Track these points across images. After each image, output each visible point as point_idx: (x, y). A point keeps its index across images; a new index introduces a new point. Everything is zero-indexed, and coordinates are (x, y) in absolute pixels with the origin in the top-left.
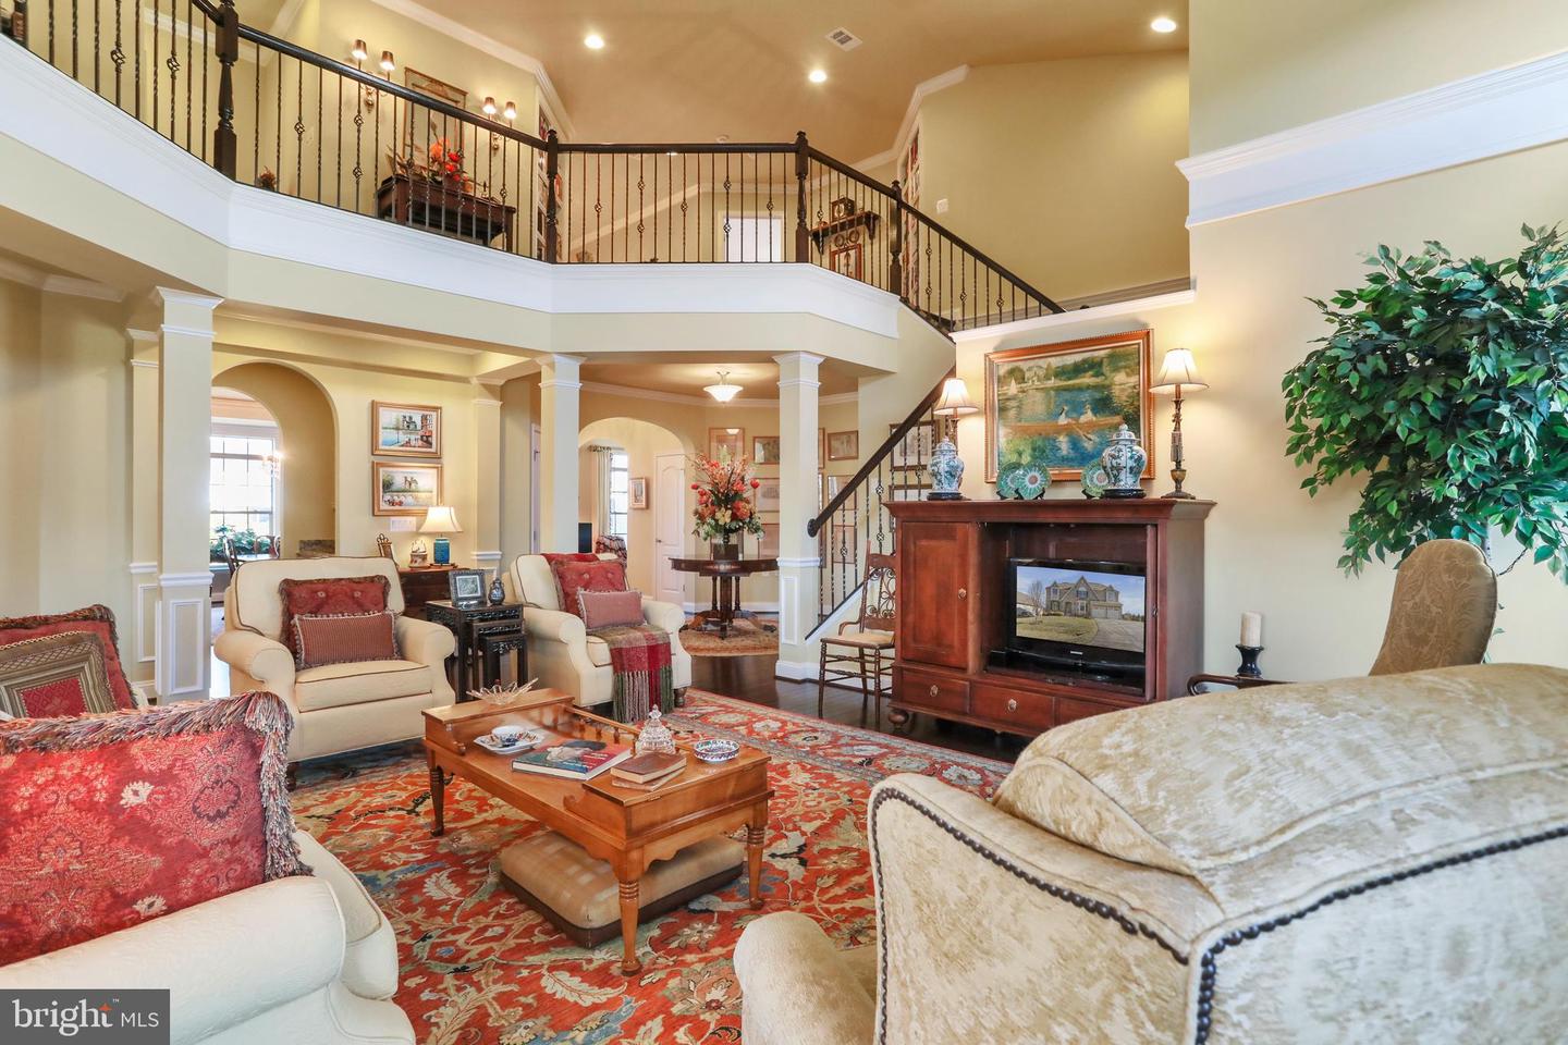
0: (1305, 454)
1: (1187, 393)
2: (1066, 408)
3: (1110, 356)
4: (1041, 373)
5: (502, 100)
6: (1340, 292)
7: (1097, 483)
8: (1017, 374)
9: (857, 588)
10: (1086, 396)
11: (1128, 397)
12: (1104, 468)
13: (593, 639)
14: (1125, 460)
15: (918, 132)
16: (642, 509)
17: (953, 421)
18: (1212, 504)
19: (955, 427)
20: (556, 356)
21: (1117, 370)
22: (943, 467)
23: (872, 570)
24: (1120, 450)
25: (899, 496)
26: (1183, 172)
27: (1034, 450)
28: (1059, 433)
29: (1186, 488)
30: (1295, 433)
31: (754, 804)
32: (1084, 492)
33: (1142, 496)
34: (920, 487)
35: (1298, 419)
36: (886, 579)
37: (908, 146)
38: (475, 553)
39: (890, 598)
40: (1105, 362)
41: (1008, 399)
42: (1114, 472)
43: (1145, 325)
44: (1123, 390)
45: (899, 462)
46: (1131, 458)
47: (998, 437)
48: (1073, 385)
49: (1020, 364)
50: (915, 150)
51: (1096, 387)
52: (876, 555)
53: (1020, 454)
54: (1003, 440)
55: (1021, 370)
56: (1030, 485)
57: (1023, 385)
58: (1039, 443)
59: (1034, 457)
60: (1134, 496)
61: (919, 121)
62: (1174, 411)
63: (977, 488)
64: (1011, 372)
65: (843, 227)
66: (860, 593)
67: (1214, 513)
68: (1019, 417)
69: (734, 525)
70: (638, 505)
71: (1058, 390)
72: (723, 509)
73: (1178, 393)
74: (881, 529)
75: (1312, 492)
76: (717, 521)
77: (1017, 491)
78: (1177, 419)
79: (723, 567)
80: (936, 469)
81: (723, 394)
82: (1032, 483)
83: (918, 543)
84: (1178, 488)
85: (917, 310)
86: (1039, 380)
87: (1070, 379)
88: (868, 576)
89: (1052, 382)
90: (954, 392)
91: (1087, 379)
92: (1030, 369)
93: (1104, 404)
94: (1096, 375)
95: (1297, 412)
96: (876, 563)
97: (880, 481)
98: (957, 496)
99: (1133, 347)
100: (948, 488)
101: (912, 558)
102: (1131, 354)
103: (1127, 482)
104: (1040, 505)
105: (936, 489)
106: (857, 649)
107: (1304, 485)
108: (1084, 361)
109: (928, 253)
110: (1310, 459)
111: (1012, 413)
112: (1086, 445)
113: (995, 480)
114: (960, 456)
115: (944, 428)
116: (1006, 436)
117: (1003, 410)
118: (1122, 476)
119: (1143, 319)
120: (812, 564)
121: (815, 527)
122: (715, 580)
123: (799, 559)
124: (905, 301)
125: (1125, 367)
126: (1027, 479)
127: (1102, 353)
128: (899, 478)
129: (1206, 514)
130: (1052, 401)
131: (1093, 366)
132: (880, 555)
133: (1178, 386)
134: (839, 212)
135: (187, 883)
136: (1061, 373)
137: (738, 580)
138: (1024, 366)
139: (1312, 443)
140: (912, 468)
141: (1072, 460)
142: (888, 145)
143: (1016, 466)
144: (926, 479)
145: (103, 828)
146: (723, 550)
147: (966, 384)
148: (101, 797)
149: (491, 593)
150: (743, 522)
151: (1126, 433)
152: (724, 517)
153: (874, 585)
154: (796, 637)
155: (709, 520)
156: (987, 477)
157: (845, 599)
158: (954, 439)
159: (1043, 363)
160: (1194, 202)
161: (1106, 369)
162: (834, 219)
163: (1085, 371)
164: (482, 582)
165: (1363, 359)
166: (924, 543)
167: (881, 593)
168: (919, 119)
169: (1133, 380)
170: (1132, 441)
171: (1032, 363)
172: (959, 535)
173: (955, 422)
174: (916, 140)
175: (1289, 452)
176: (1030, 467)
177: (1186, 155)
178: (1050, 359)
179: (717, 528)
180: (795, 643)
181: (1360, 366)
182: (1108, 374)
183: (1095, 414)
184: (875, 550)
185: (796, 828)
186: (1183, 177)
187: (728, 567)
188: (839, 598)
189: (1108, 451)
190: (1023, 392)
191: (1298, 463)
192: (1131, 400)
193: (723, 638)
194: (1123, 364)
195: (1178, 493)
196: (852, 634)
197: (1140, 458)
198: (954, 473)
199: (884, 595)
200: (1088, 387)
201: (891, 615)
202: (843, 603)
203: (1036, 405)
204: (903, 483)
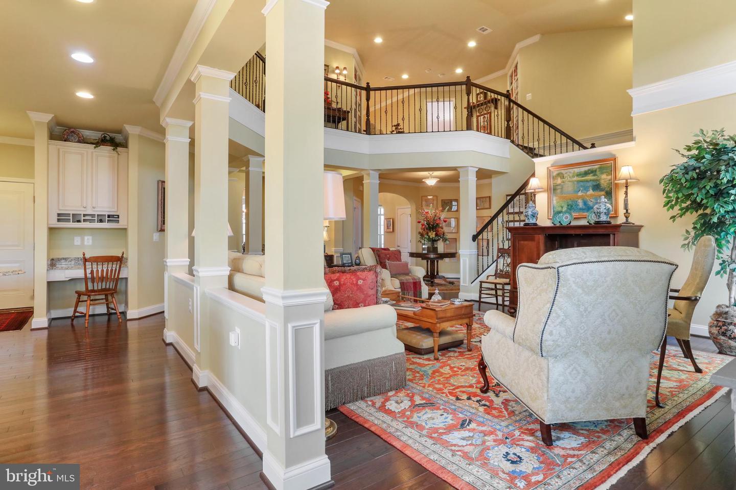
0: (670, 207)
1: (630, 182)
2: (581, 189)
3: (600, 168)
4: (571, 175)
5: (342, 67)
6: (687, 146)
7: (593, 219)
8: (560, 175)
9: (493, 262)
10: (590, 184)
11: (607, 184)
12: (595, 213)
13: (393, 279)
14: (603, 209)
15: (517, 63)
16: (391, 232)
17: (534, 195)
18: (642, 226)
19: (535, 197)
20: (371, 171)
21: (602, 173)
22: (530, 213)
23: (500, 254)
24: (600, 206)
25: (511, 225)
26: (630, 94)
27: (568, 205)
28: (578, 199)
29: (630, 220)
30: (666, 199)
31: (469, 318)
32: (588, 222)
33: (610, 223)
34: (520, 221)
35: (667, 194)
36: (506, 258)
37: (513, 69)
38: (334, 249)
39: (508, 265)
40: (598, 170)
41: (557, 185)
42: (598, 214)
43: (615, 155)
44: (605, 181)
45: (511, 210)
46: (605, 209)
47: (553, 201)
48: (584, 180)
49: (563, 171)
50: (516, 70)
51: (593, 180)
52: (501, 249)
53: (562, 207)
54: (555, 202)
55: (562, 174)
56: (565, 220)
57: (564, 180)
58: (570, 203)
59: (568, 208)
60: (607, 223)
61: (518, 59)
62: (625, 190)
63: (544, 221)
64: (558, 175)
65: (482, 104)
66: (495, 264)
67: (643, 230)
68: (562, 193)
69: (437, 238)
70: (388, 230)
71: (578, 182)
72: (432, 231)
73: (627, 183)
74: (503, 238)
75: (674, 221)
76: (429, 236)
77: (560, 222)
78: (626, 193)
79: (432, 256)
80: (527, 214)
81: (431, 182)
82: (566, 219)
83: (520, 242)
84: (627, 220)
85: (518, 145)
86: (570, 178)
87: (583, 177)
88: (498, 257)
89: (576, 178)
90: (534, 183)
91: (590, 177)
92: (566, 173)
93: (597, 187)
94: (594, 175)
95: (666, 192)
96: (502, 252)
97: (503, 219)
98: (536, 224)
99: (609, 164)
100: (532, 221)
101: (517, 248)
102: (609, 167)
103: (604, 218)
104: (569, 227)
105: (527, 222)
106: (494, 285)
107: (671, 218)
108: (589, 170)
109: (523, 121)
110: (673, 209)
111: (559, 191)
112: (589, 203)
113: (551, 218)
114: (537, 209)
115: (530, 198)
116: (556, 200)
117: (554, 190)
118: (601, 216)
119: (614, 153)
120: (474, 253)
121: (475, 238)
122: (427, 262)
123: (469, 251)
124: (513, 142)
125: (606, 172)
126: (564, 217)
127: (596, 167)
128: (511, 217)
129: (639, 230)
130: (576, 186)
131: (593, 172)
132: (503, 249)
133: (627, 180)
134: (480, 98)
135: (367, 302)
136: (579, 175)
137: (437, 262)
138: (563, 172)
139: (673, 203)
140: (516, 213)
141: (584, 209)
142: (503, 67)
143: (560, 212)
144: (522, 218)
145: (355, 288)
146: (431, 250)
147: (539, 180)
148: (355, 282)
149: (356, 261)
150: (440, 236)
151: (603, 199)
152: (432, 235)
153: (501, 261)
154: (467, 283)
155: (426, 236)
156: (548, 217)
157: (488, 267)
158: (534, 202)
159: (572, 171)
160: (635, 105)
161: (598, 173)
162: (477, 101)
163: (589, 174)
164: (351, 257)
165: (687, 173)
166: (522, 242)
167: (504, 264)
168: (518, 58)
169: (609, 177)
170: (606, 202)
171: (566, 171)
172: (536, 239)
173: (535, 195)
174: (516, 67)
175: (664, 206)
176: (566, 212)
177: (631, 87)
178: (575, 169)
179: (429, 239)
180: (467, 285)
181: (686, 176)
182: (599, 175)
183: (593, 191)
184: (501, 247)
185: (477, 336)
186: (630, 96)
187: (434, 256)
188: (485, 267)
189: (596, 206)
190: (563, 182)
191: (668, 210)
192: (608, 185)
193: (432, 286)
194: (605, 171)
195: (627, 222)
196: (492, 279)
197: (609, 209)
198: (534, 215)
199: (505, 265)
200: (591, 180)
201: (508, 273)
202: (487, 268)
203: (569, 187)
204: (513, 219)
